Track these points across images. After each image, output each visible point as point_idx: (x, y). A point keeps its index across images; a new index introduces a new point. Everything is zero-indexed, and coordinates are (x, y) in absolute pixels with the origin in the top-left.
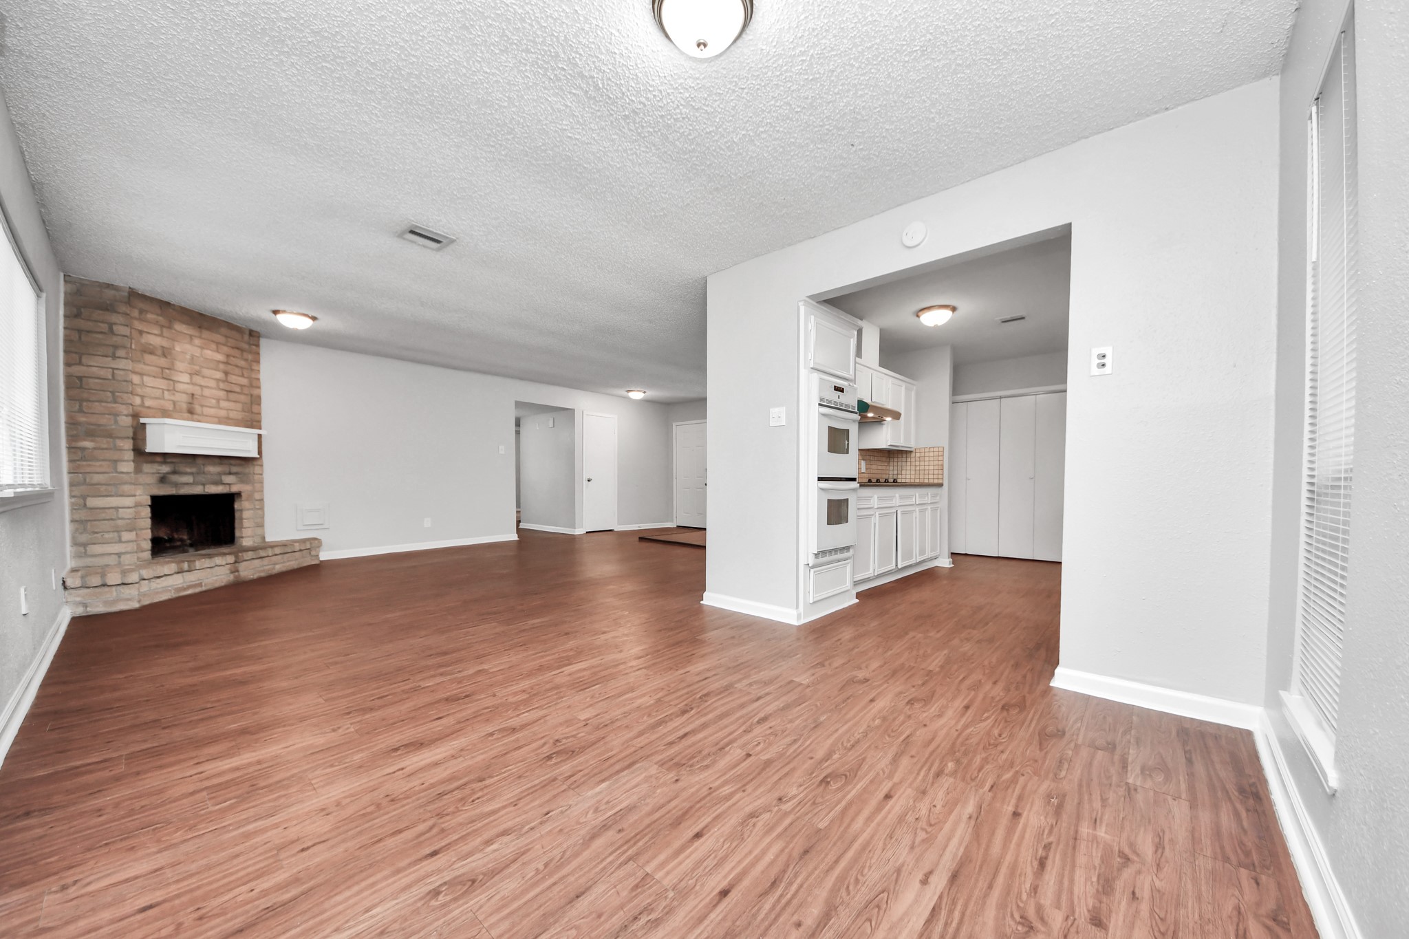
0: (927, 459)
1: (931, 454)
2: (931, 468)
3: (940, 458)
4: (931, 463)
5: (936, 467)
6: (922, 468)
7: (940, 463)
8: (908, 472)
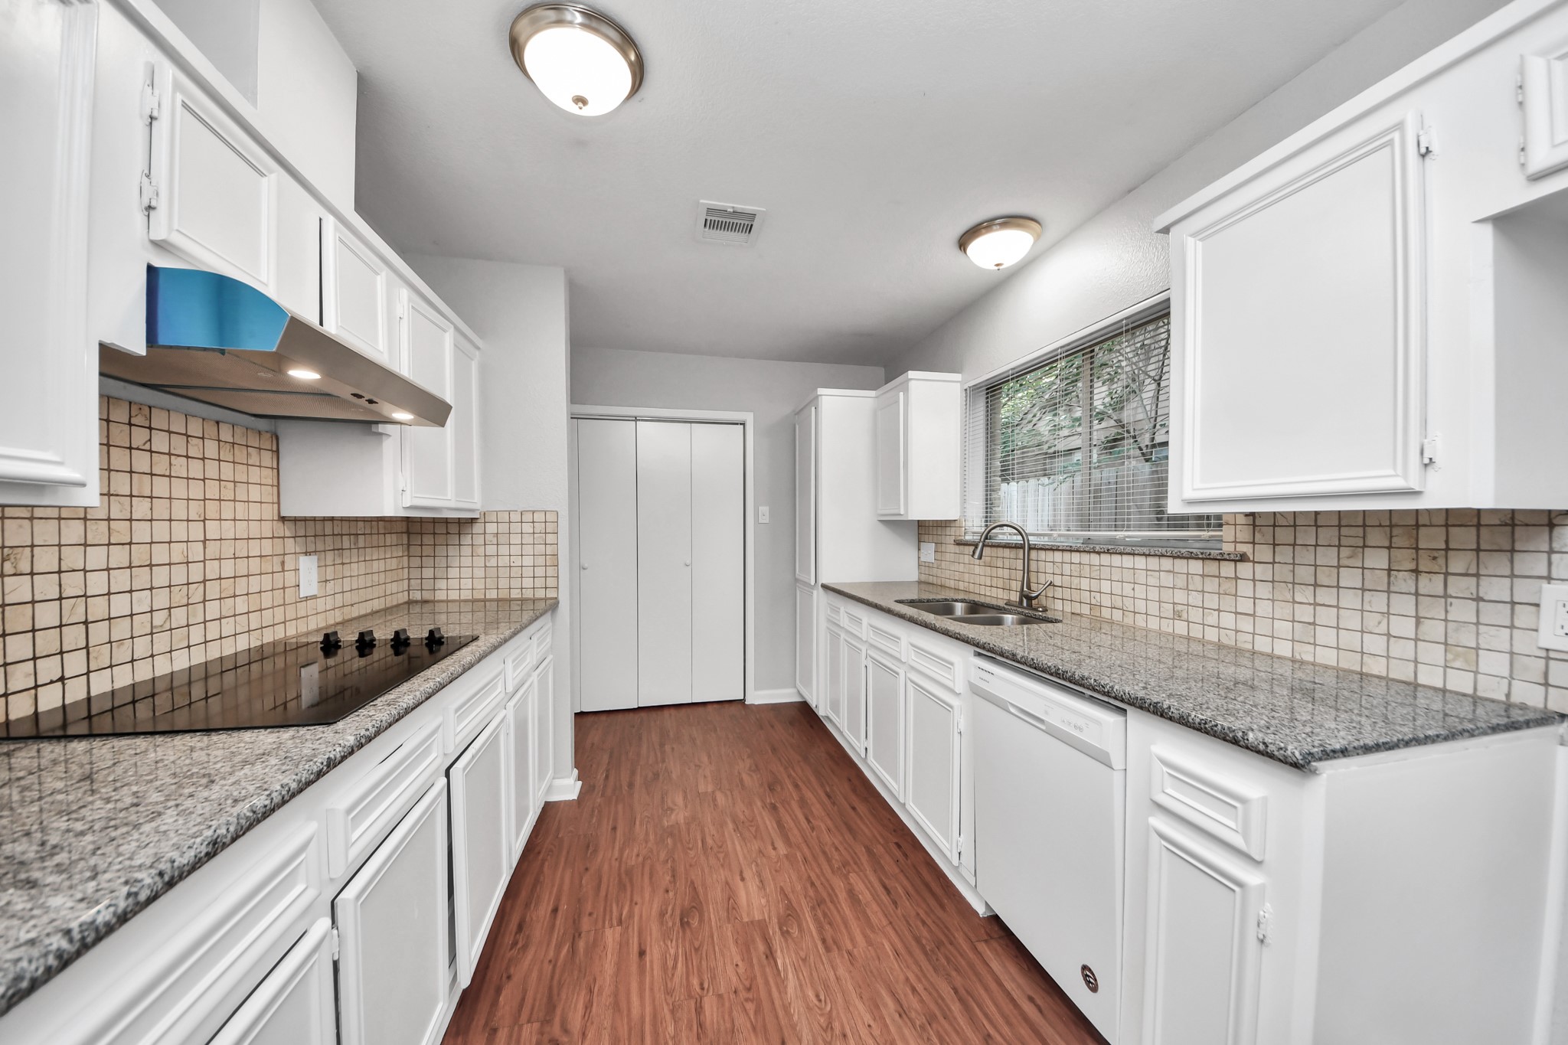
0: (515, 539)
1: (527, 528)
2: (528, 561)
3: (550, 538)
4: (528, 549)
5: (541, 561)
6: (504, 561)
7: (550, 550)
8: (466, 572)
